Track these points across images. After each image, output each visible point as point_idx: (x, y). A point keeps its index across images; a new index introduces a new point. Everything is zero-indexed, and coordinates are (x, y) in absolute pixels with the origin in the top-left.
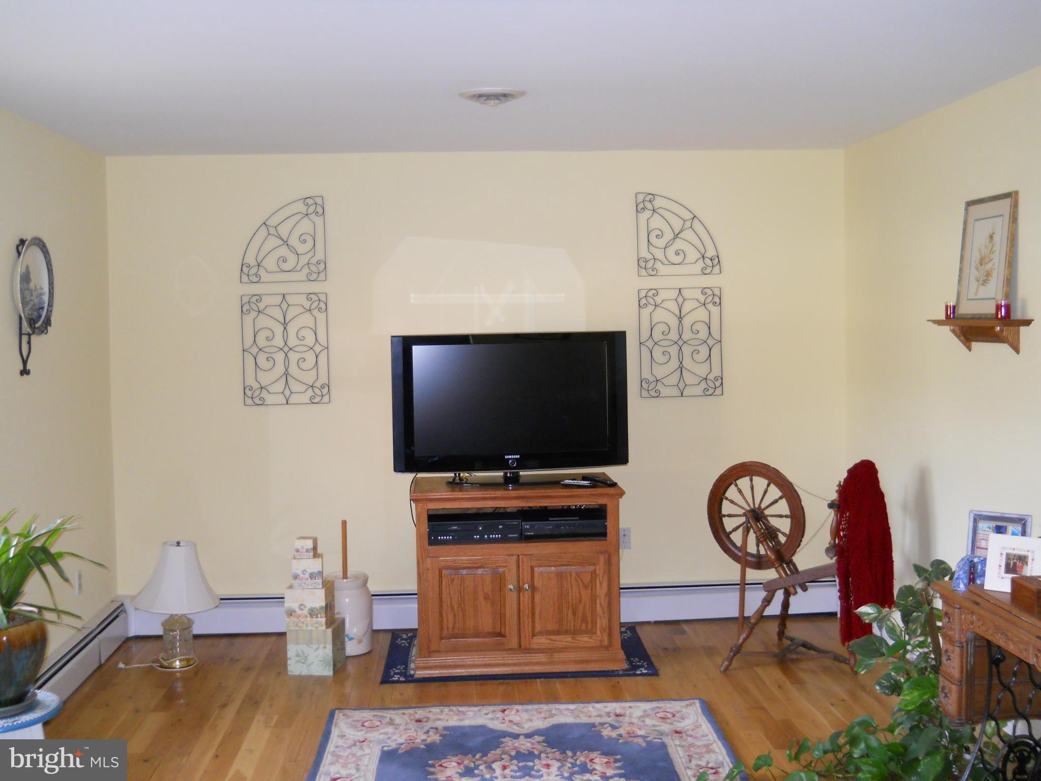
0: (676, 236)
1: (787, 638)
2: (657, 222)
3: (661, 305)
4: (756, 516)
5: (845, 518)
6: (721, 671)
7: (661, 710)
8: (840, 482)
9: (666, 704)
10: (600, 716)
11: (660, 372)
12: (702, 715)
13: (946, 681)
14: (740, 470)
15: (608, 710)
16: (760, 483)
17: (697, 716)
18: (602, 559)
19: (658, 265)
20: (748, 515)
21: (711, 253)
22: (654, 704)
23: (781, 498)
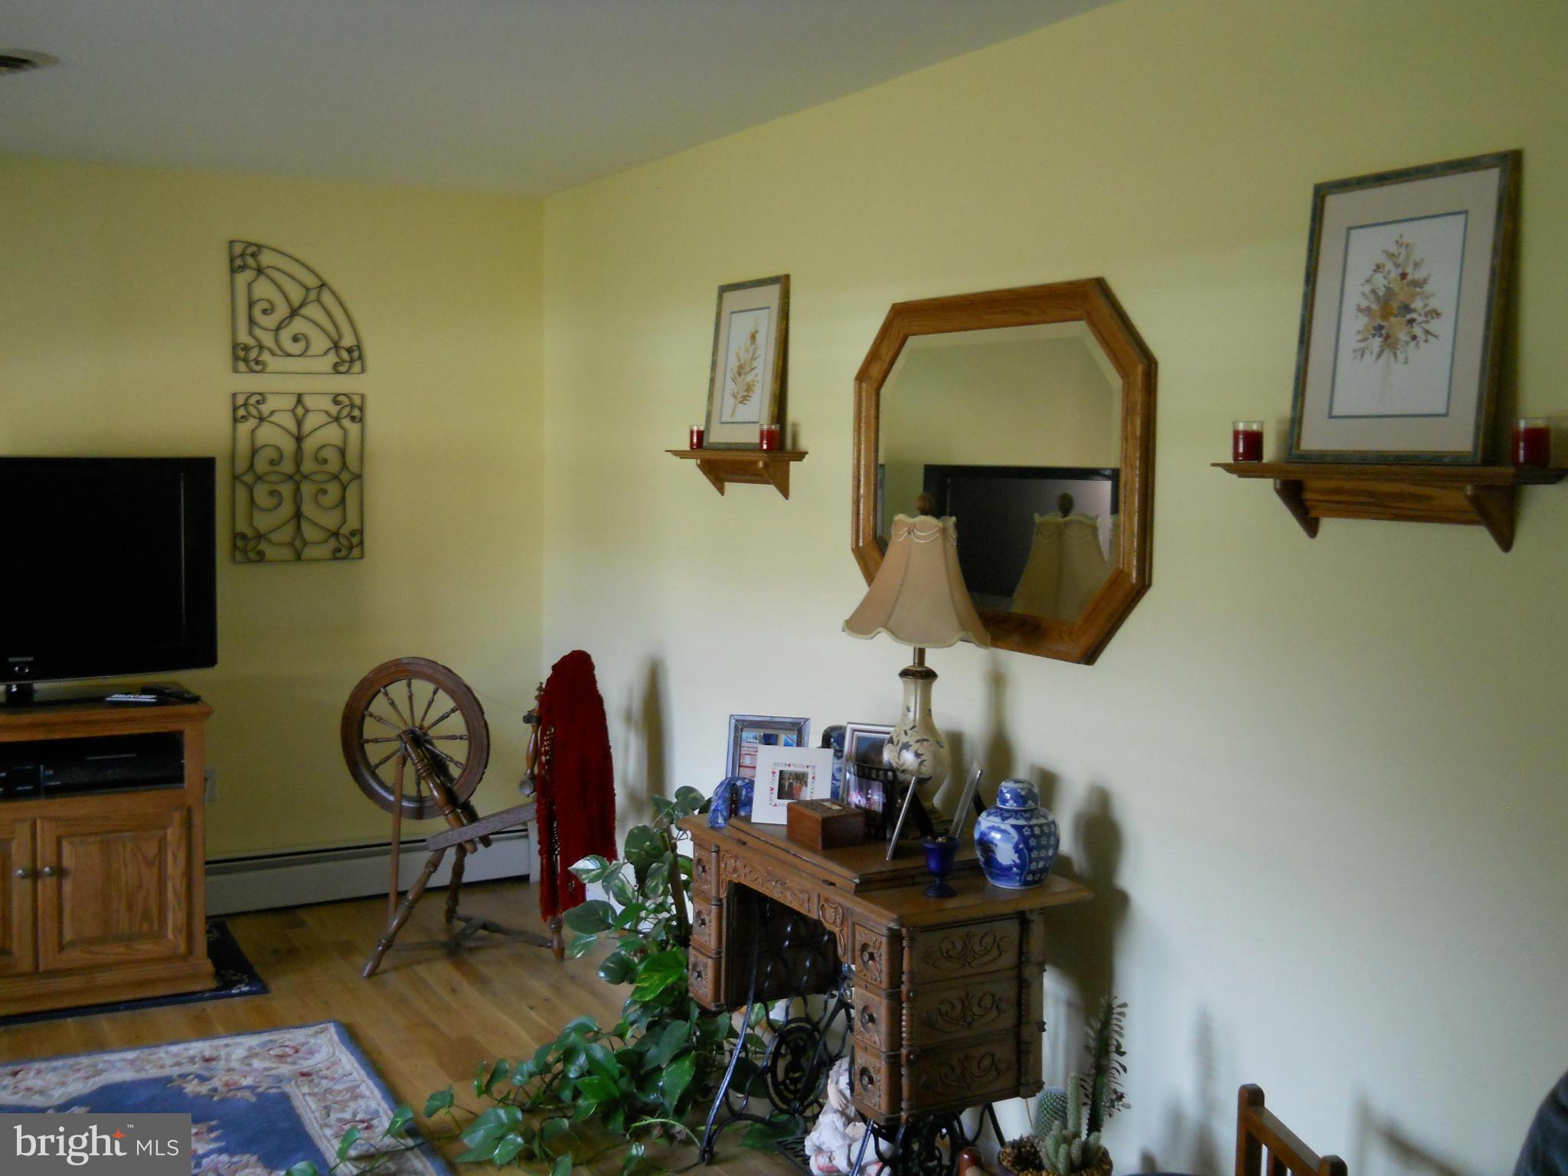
0: (294, 312)
1: (459, 919)
2: (263, 289)
3: (268, 419)
4: (418, 739)
5: (549, 735)
6: (364, 977)
7: (277, 1044)
8: (541, 683)
9: (283, 1035)
10: (178, 1064)
11: (263, 522)
12: (340, 1044)
13: (698, 955)
14: (392, 671)
15: (191, 1053)
16: (423, 689)
17: (334, 1048)
18: (177, 817)
19: (266, 357)
20: (404, 738)
21: (348, 341)
22: (266, 1037)
23: (453, 711)
